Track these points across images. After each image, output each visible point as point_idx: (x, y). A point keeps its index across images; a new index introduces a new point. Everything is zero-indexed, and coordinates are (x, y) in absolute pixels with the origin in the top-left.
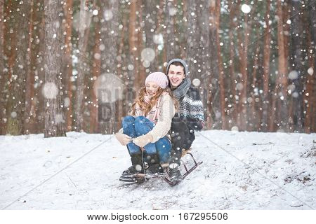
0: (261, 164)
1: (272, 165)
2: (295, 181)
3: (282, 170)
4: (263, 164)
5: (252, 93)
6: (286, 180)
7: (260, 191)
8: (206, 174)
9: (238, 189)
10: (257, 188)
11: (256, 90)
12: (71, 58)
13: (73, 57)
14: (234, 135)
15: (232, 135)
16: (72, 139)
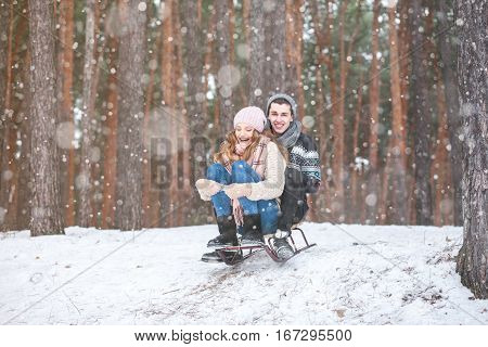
0: (366, 275)
1: (382, 276)
2: (419, 301)
3: (398, 284)
4: (369, 275)
5: (352, 165)
6: (405, 299)
7: (364, 317)
8: (282, 291)
9: (331, 314)
10: (361, 312)
11: (358, 160)
12: (73, 112)
13: (76, 110)
14: (325, 229)
15: (320, 230)
16: (73, 238)
